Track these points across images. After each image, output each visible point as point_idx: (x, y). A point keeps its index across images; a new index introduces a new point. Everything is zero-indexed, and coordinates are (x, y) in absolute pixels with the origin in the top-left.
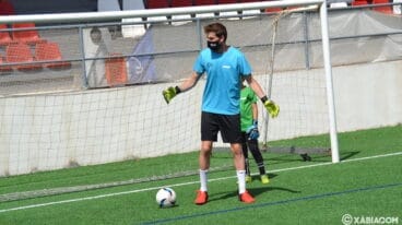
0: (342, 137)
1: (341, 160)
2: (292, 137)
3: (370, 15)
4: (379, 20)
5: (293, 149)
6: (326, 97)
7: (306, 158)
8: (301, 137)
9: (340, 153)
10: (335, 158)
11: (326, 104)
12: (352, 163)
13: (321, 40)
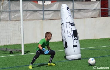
0: (26, 46)
1: (25, 54)
2: (3, 45)
3: (32, 3)
4: (35, 6)
5: (7, 49)
6: (20, 31)
7: (11, 53)
8: (6, 45)
9: (25, 51)
10: (23, 53)
11: (21, 33)
12: (29, 55)
13: (20, 11)
